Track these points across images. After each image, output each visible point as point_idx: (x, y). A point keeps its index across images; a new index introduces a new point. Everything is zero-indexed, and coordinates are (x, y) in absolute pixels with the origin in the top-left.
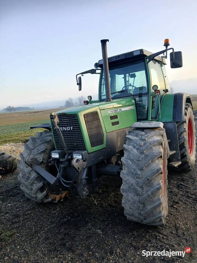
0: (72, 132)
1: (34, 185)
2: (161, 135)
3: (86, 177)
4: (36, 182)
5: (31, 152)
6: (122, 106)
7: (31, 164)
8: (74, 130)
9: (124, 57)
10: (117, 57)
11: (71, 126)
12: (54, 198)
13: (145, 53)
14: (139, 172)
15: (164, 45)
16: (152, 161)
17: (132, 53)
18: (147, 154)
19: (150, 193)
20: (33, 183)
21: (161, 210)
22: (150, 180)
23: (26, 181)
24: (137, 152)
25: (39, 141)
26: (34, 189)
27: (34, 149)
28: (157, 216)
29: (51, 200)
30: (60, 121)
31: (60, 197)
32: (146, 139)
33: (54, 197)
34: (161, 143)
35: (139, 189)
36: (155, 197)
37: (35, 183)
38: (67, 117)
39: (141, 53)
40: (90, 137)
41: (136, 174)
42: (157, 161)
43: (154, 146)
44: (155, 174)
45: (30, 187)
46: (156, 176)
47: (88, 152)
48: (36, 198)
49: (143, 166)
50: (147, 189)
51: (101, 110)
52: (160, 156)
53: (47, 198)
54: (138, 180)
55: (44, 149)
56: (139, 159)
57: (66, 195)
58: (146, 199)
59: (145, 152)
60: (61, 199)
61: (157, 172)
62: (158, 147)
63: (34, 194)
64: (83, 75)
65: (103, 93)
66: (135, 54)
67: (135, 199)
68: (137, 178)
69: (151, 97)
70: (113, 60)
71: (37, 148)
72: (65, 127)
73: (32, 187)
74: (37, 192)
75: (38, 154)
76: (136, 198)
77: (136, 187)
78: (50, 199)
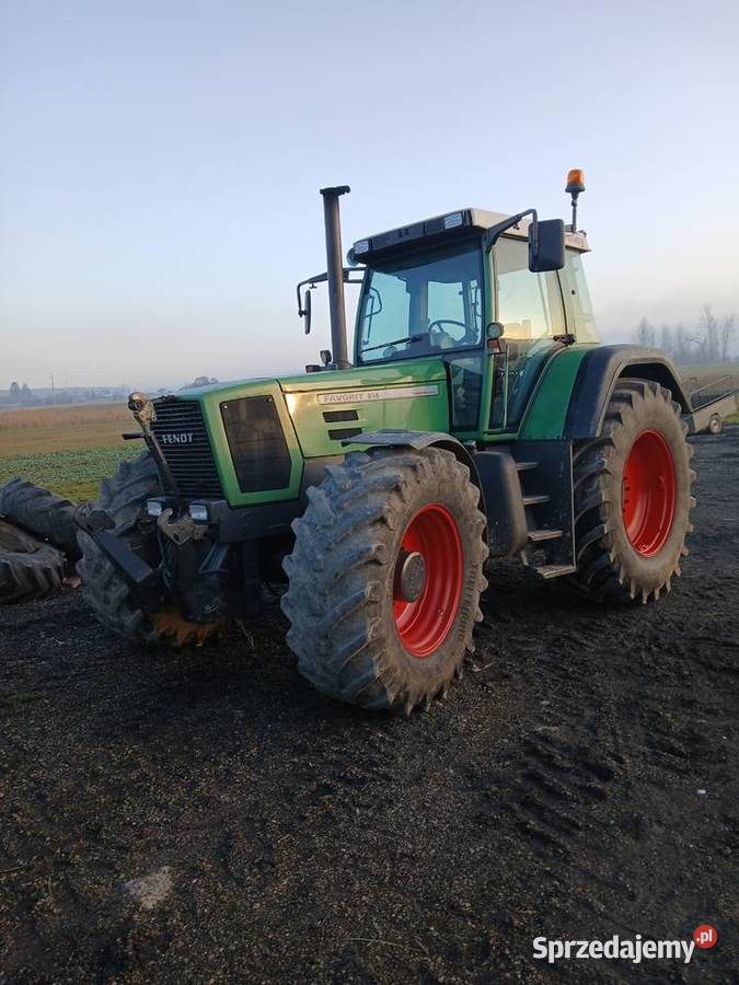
0: (191, 447)
1: (113, 589)
2: (410, 466)
3: (223, 570)
4: (117, 581)
5: (111, 500)
6: (360, 384)
7: (89, 526)
8: (196, 442)
9: (420, 235)
10: (404, 232)
11: (189, 432)
12: (173, 632)
13: (477, 222)
14: (319, 557)
15: (567, 191)
16: (355, 530)
17: (440, 221)
18: (350, 510)
19: (337, 609)
20: (109, 581)
21: (374, 659)
22: (342, 577)
23: (94, 577)
24: (331, 505)
25: (138, 473)
26: (112, 601)
27: (120, 492)
28: (364, 676)
29: (158, 635)
30: (158, 418)
31: (193, 635)
32: (363, 473)
33: (169, 630)
34: (394, 486)
35: (316, 598)
36: (353, 622)
37: (115, 585)
38: (179, 406)
39: (464, 220)
40: (239, 463)
41: (315, 560)
42: (369, 531)
43: (373, 491)
44: (355, 562)
45: (102, 594)
46: (357, 568)
47: (228, 504)
48: (121, 626)
49: (331, 540)
50: (335, 599)
51: (286, 392)
52: (378, 517)
53: (149, 630)
54: (317, 575)
55: (143, 494)
56: (327, 523)
57: (215, 632)
58: (331, 627)
59: (346, 505)
60: (196, 640)
61: (360, 558)
62: (384, 495)
63: (112, 615)
64: (315, 285)
65: (367, 343)
66: (448, 225)
67: (311, 625)
68: (315, 571)
69: (489, 360)
70: (390, 243)
71: (127, 490)
72: (176, 433)
73: (109, 594)
74: (119, 608)
75: (125, 506)
76: (312, 623)
77: (311, 594)
78: (155, 634)
